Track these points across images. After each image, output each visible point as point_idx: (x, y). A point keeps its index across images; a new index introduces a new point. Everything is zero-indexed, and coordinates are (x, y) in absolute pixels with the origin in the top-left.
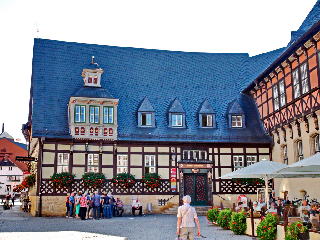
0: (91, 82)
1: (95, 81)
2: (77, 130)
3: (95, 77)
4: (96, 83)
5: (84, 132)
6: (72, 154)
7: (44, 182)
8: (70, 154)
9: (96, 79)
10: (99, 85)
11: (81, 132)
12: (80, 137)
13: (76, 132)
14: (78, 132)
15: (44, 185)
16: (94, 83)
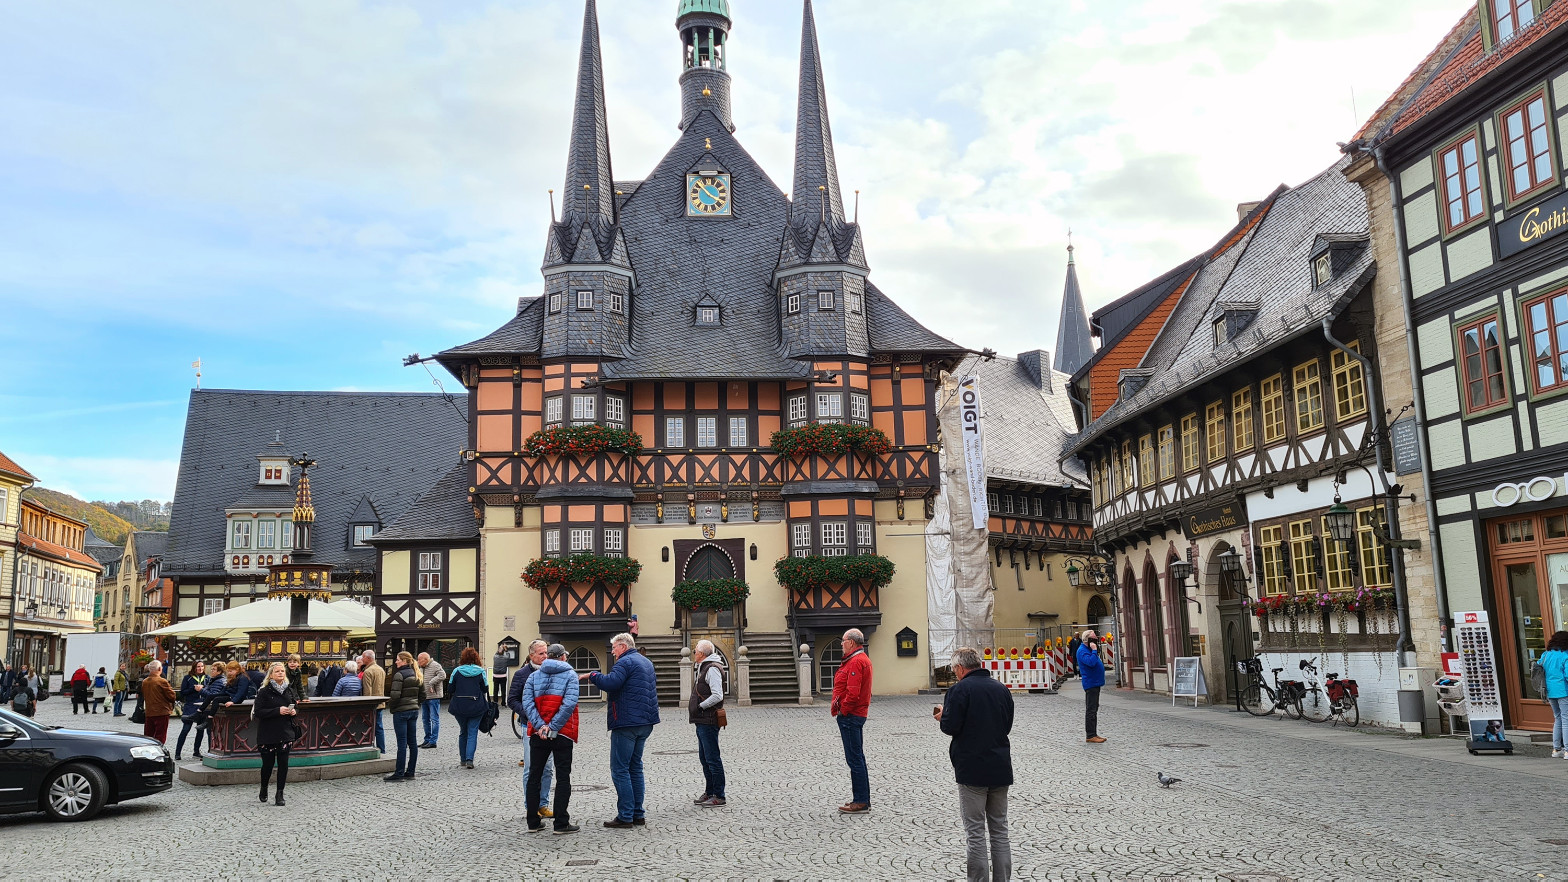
0: (270, 478)
1: (278, 475)
2: (236, 561)
3: (278, 468)
4: (279, 478)
5: (248, 563)
6: (229, 600)
7: (181, 645)
8: (225, 600)
9: (280, 471)
10: (284, 480)
11: (244, 563)
12: (241, 571)
13: (234, 564)
14: (238, 564)
15: (182, 649)
16: (276, 477)
